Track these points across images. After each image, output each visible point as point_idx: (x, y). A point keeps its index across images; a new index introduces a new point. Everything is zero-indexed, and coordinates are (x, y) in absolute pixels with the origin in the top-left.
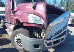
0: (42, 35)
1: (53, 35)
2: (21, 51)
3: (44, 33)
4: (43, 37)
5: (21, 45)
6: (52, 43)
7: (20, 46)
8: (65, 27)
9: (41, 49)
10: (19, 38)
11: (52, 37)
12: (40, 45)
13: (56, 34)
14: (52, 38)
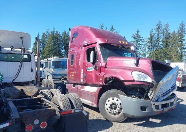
0: (149, 94)
1: (161, 95)
2: (115, 121)
3: (152, 92)
4: (151, 98)
5: (116, 112)
6: (160, 107)
7: (115, 114)
8: (173, 87)
9: (149, 113)
10: (113, 103)
11: (159, 98)
12: (147, 107)
13: (164, 95)
14: (159, 100)
